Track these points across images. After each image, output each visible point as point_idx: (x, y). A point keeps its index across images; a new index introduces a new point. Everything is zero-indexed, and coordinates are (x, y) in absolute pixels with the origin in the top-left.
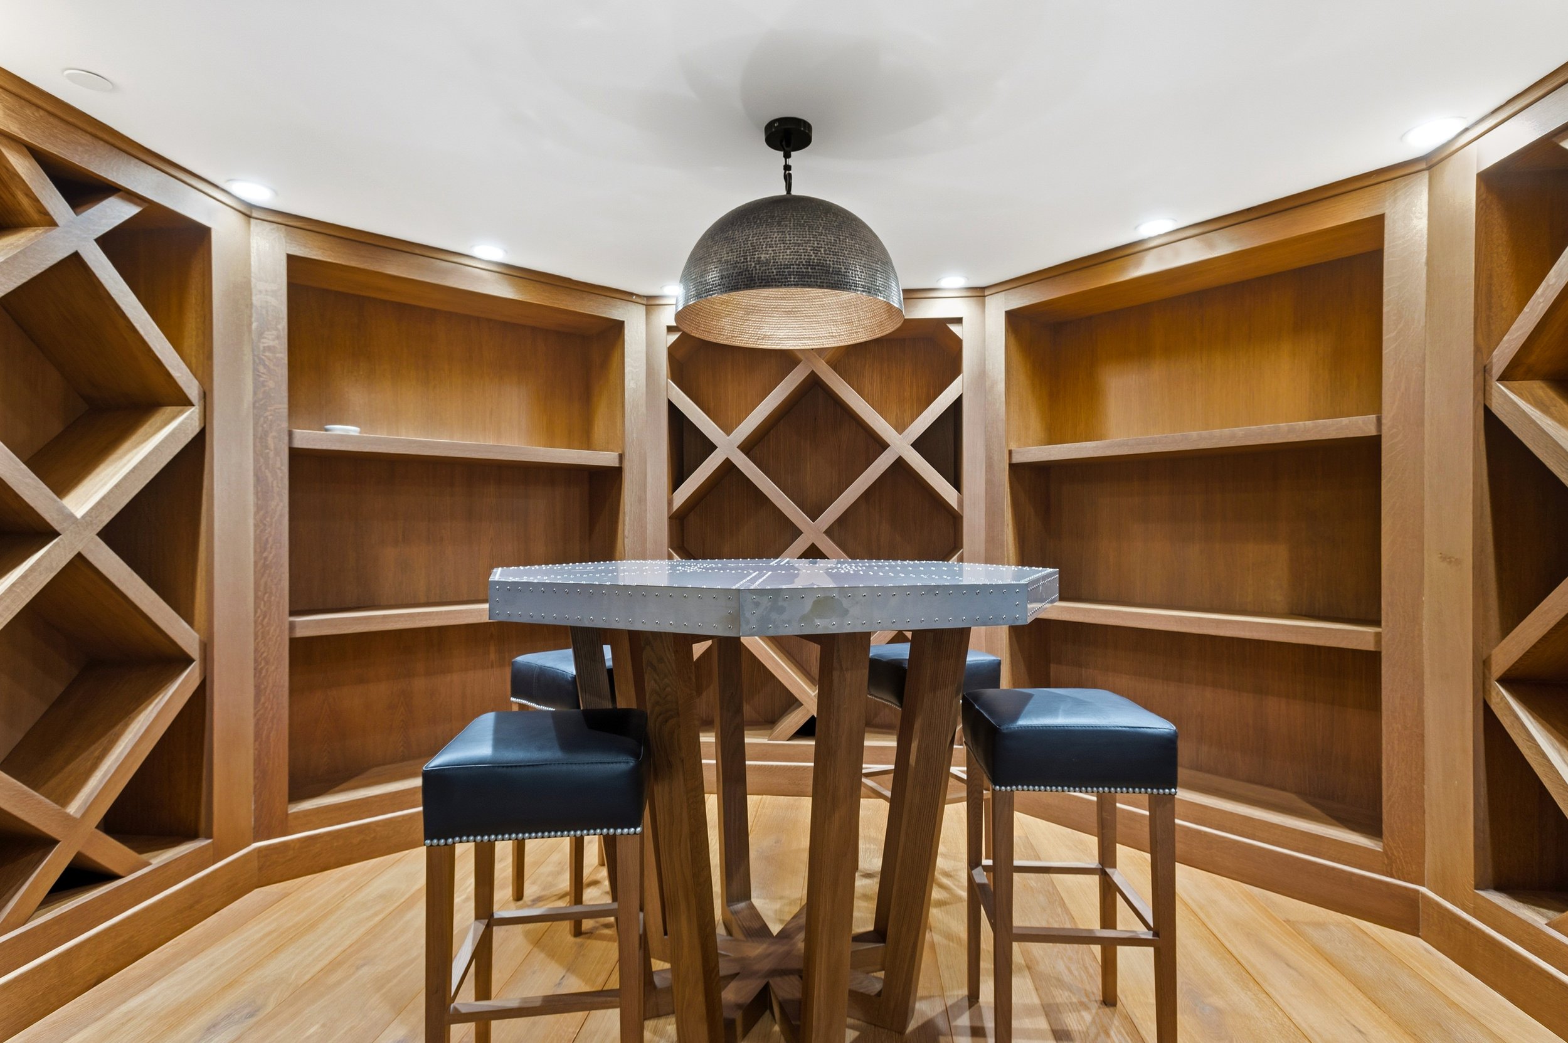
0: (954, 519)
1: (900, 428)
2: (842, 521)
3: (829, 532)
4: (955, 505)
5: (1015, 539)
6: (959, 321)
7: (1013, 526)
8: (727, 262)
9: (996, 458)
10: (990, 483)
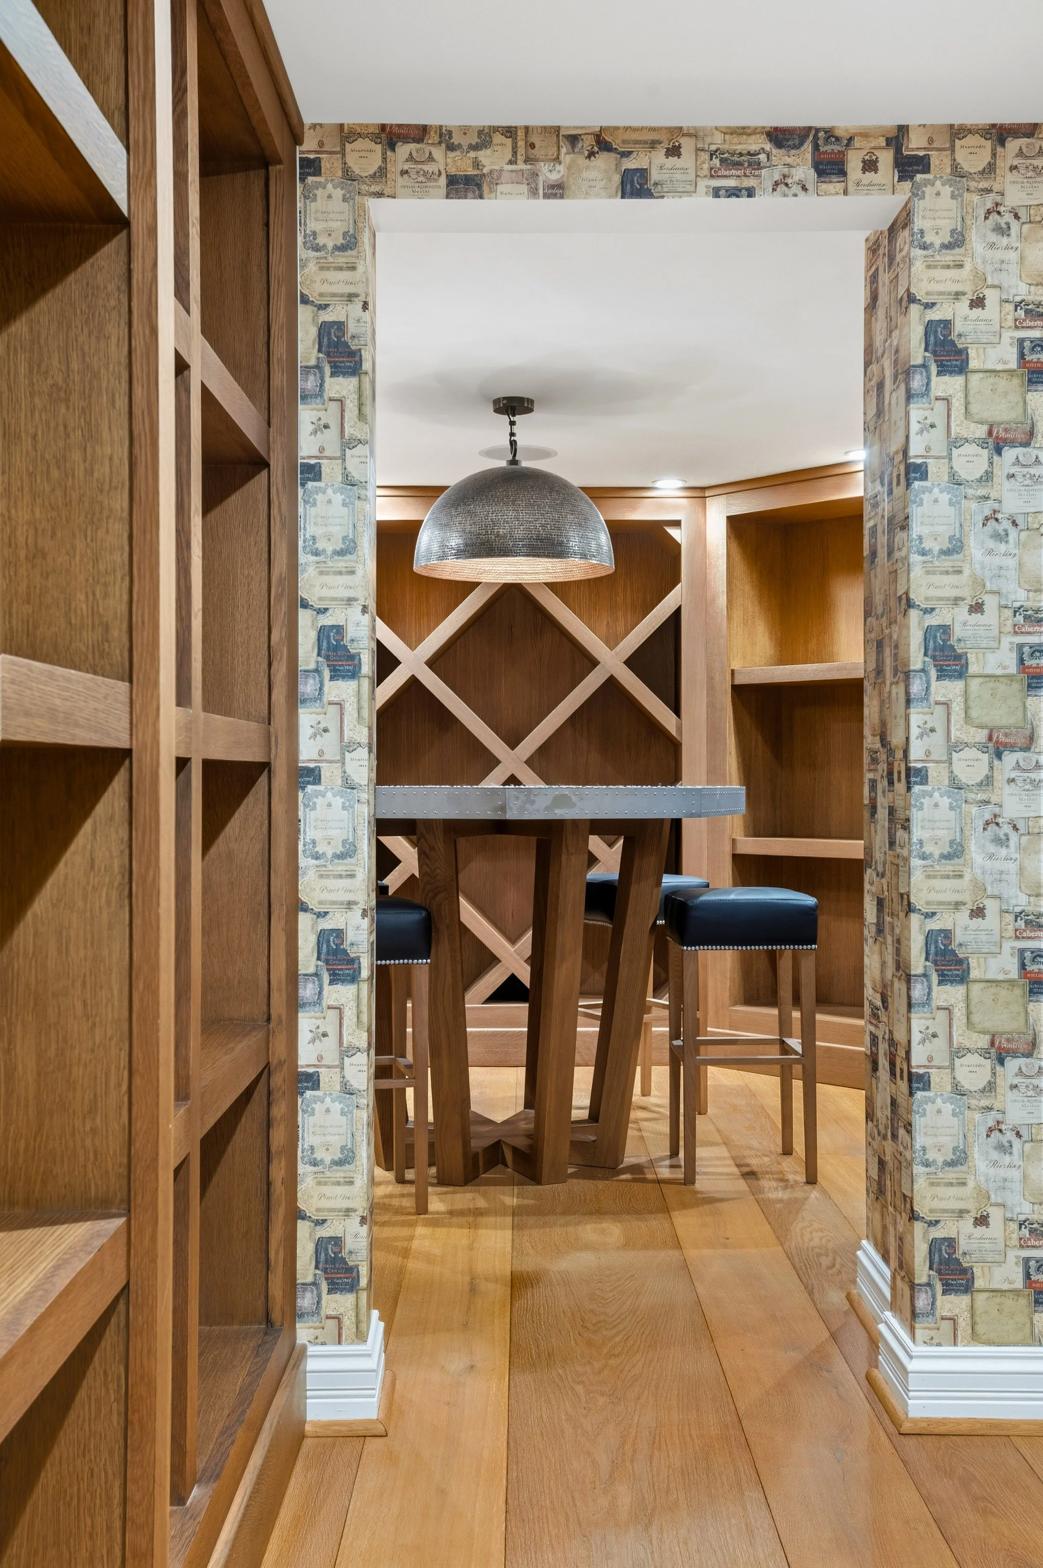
0: (674, 747)
1: (612, 642)
2: (543, 750)
3: (529, 762)
4: (673, 731)
5: (739, 769)
6: (677, 524)
7: (737, 754)
8: (470, 532)
9: (717, 679)
10: (711, 706)
